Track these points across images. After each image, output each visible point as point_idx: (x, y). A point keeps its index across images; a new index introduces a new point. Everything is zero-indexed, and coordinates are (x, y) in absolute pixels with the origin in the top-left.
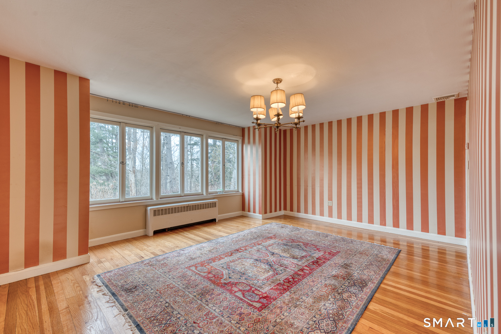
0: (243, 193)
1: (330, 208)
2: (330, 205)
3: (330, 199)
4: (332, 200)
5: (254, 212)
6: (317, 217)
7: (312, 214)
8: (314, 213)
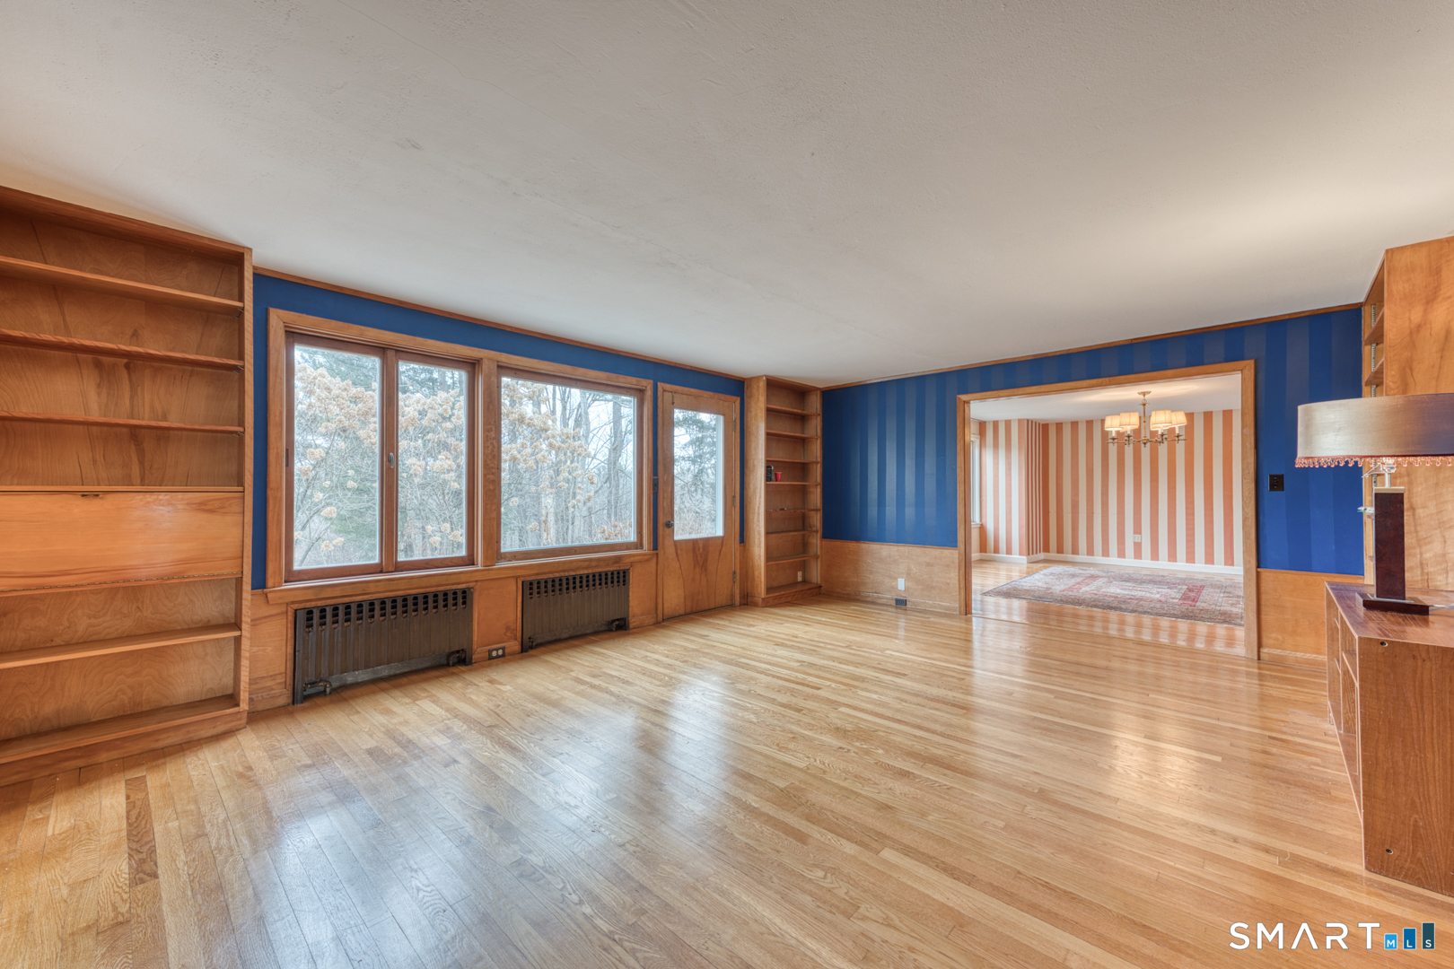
0: (982, 525)
1: (1138, 546)
2: (1137, 541)
3: (1138, 530)
4: (1140, 533)
5: (1009, 551)
6: (1113, 560)
7: (1103, 556)
8: (1106, 553)
